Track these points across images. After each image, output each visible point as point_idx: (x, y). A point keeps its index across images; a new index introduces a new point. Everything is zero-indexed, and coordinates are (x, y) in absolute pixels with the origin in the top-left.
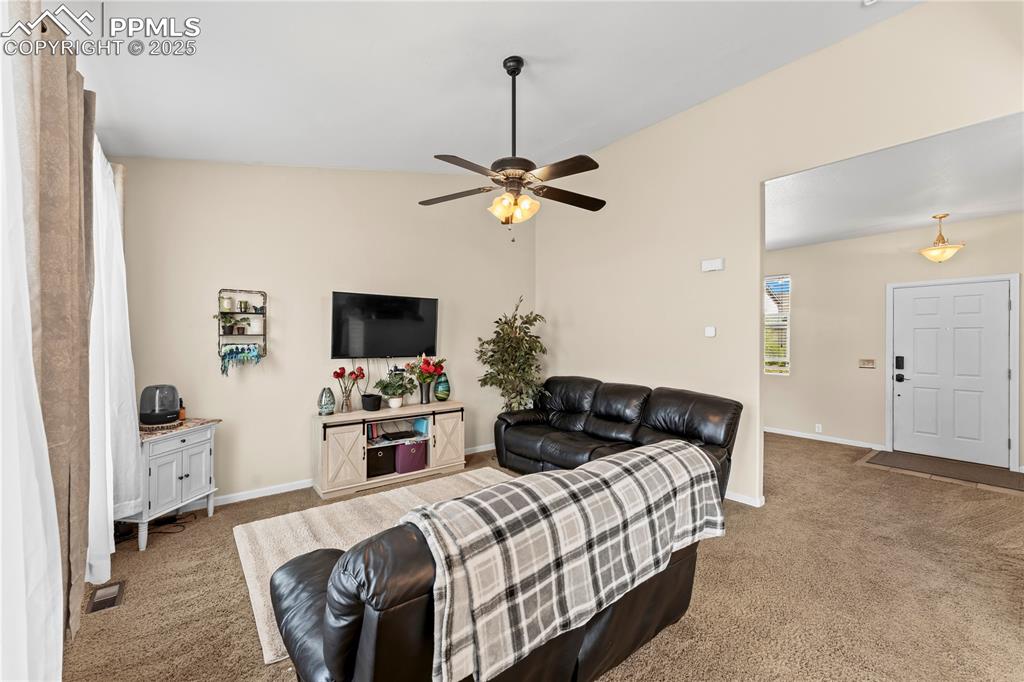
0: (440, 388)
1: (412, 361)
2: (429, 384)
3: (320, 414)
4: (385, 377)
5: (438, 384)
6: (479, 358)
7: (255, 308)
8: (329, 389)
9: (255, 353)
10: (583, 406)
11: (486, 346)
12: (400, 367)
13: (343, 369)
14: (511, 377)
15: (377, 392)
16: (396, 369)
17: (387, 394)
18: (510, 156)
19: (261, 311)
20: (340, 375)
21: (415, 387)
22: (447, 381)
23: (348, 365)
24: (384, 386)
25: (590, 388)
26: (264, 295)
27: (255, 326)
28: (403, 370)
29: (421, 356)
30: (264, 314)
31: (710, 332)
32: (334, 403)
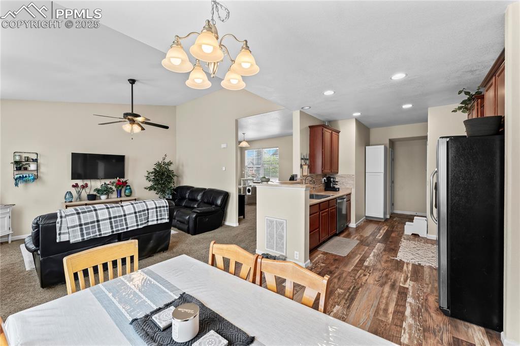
0: (127, 191)
1: (112, 180)
2: (121, 190)
3: (66, 202)
4: (99, 187)
5: (126, 189)
6: (147, 179)
7: (33, 159)
8: (70, 192)
9: (32, 178)
10: (186, 197)
11: (151, 174)
12: (107, 183)
13: (77, 184)
14: (160, 187)
15: (95, 193)
16: (105, 184)
17: (99, 194)
18: (131, 112)
19: (36, 161)
20: (76, 186)
21: (114, 191)
22: (130, 189)
23: (80, 182)
24: (98, 191)
25: (189, 190)
26: (37, 154)
27: (33, 167)
28: (109, 184)
29: (117, 178)
30: (37, 162)
31: (224, 169)
32: (72, 197)
